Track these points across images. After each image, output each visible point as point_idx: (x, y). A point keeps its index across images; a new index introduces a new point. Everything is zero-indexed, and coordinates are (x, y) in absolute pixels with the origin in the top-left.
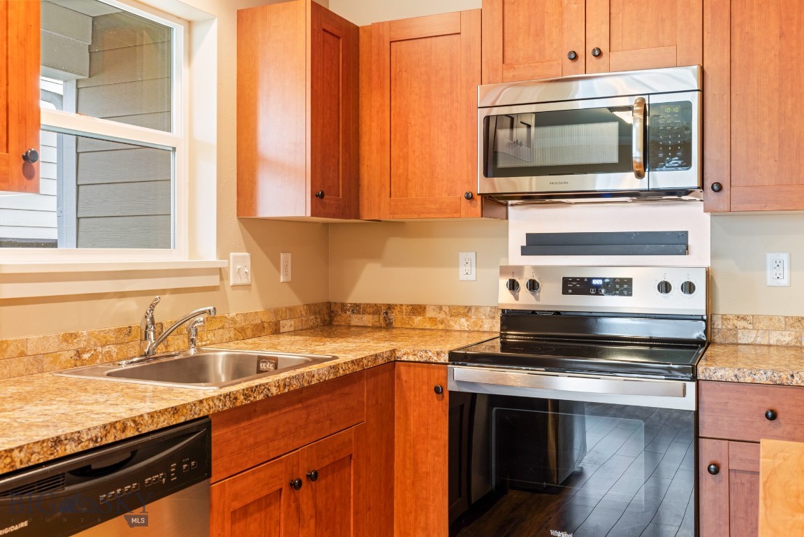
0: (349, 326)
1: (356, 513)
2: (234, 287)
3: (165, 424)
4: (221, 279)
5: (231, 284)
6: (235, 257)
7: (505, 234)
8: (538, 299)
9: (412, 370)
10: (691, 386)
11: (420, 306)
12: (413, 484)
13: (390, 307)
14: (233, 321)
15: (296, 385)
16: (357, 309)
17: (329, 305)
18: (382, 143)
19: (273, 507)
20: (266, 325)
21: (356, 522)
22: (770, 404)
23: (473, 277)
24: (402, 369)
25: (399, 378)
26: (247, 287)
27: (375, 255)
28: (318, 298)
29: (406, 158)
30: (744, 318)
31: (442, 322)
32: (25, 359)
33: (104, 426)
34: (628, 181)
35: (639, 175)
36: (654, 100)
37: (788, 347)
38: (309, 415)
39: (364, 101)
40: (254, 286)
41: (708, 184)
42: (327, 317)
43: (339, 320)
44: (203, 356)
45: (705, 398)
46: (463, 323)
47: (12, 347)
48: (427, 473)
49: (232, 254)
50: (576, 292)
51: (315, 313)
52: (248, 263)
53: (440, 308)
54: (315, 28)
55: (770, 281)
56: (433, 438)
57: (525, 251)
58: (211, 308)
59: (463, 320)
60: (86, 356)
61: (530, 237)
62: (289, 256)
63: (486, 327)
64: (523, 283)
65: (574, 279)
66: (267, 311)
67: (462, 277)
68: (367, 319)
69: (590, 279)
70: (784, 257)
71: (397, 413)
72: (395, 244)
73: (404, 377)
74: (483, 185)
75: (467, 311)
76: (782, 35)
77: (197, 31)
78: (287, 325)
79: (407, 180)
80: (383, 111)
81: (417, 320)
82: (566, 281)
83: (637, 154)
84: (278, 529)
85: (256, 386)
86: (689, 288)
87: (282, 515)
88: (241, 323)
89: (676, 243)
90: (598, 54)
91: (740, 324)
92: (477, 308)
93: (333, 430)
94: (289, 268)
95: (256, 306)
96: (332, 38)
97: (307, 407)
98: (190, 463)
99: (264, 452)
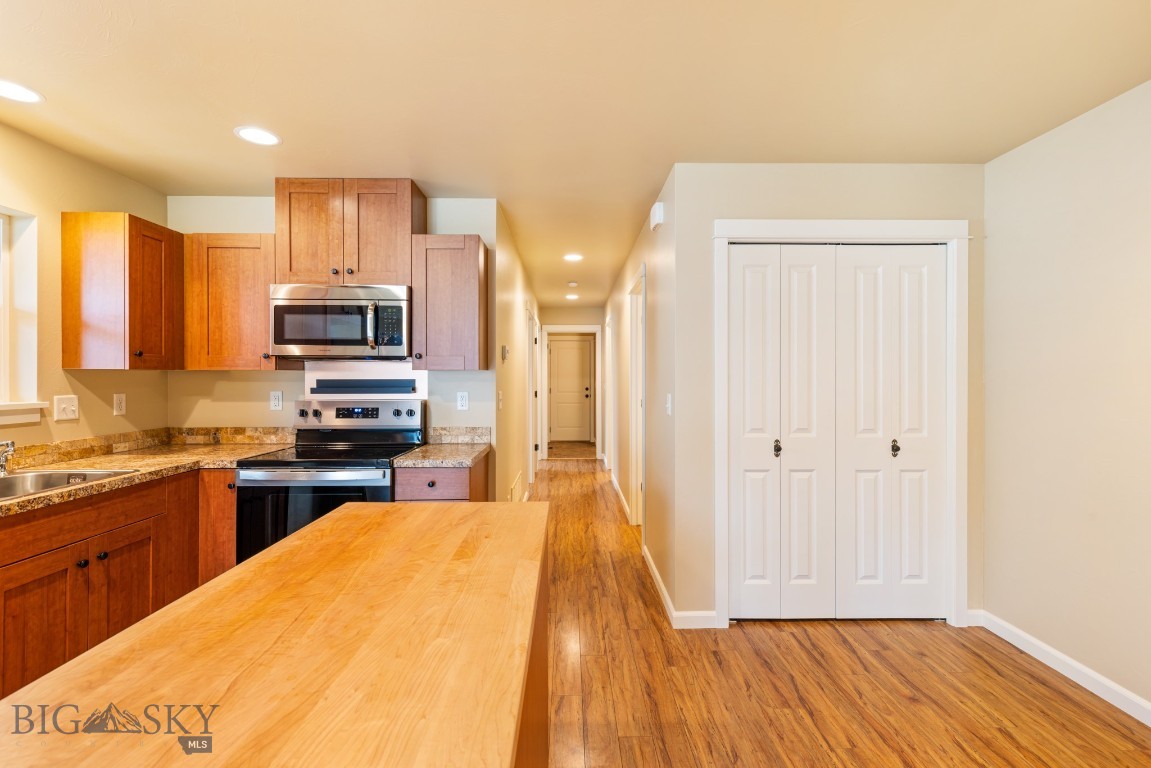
0: (185, 444)
1: (155, 576)
2: (58, 422)
4: (42, 416)
5: (56, 418)
6: (59, 400)
7: (303, 379)
8: (320, 422)
9: (212, 474)
10: (388, 472)
11: (241, 428)
12: (213, 551)
13: (218, 430)
14: (58, 447)
15: (82, 494)
16: (191, 431)
17: (167, 430)
18: (202, 317)
19: (58, 583)
20: (96, 448)
21: (155, 584)
22: (431, 478)
23: (280, 408)
24: (205, 474)
25: (203, 480)
26: (76, 421)
27: (207, 393)
28: (158, 424)
29: (220, 329)
30: (445, 429)
31: (258, 439)
34: (366, 350)
35: (373, 348)
36: (381, 303)
37: (467, 444)
38: (99, 514)
39: (188, 286)
40: (82, 419)
41: (414, 353)
42: (165, 439)
43: (178, 440)
44: (16, 478)
45: (398, 478)
46: (273, 439)
48: (224, 543)
49: (55, 397)
50: (345, 416)
51: (152, 436)
52: (76, 402)
53: (256, 429)
54: (134, 233)
55: (460, 408)
56: (228, 518)
57: (313, 391)
58: (9, 442)
59: (273, 437)
61: (319, 382)
62: (123, 396)
63: (289, 441)
64: (310, 413)
65: (344, 409)
66: (97, 437)
67: (273, 408)
68: (200, 439)
69: (353, 409)
70: (466, 394)
71: (201, 504)
72: (222, 386)
73: (206, 479)
74: (274, 350)
75: (276, 430)
76: (453, 273)
77: (17, 225)
78: (122, 447)
79: (221, 344)
80: (202, 295)
81: (239, 438)
82: (338, 410)
83: (370, 334)
84: (63, 598)
85: (34, 499)
86: (411, 413)
87: (68, 588)
88: (65, 448)
89: (408, 386)
90: (351, 272)
91: (443, 432)
92: (283, 428)
93: (129, 522)
94: (124, 404)
95: (85, 435)
96: (153, 241)
97: (98, 508)
99: (44, 545)
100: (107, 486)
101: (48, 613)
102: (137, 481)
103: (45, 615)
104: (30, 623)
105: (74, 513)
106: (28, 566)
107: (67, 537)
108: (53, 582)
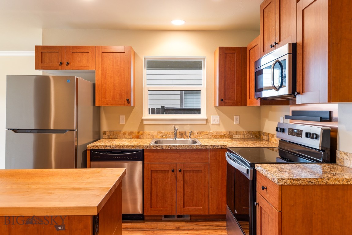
2: (212, 124)
3: (130, 148)
4: (206, 122)
7: (289, 110)
11: (273, 135)
13: (269, 134)
14: (212, 133)
16: (264, 134)
19: (167, 174)
20: (226, 135)
22: (266, 184)
26: (219, 125)
29: (252, 87)
30: (346, 154)
31: (277, 141)
32: (150, 135)
33: (116, 146)
38: (180, 156)
40: (221, 124)
43: (261, 137)
45: (257, 177)
47: (147, 133)
49: (212, 116)
50: (291, 134)
51: (252, 134)
52: (218, 118)
54: (221, 54)
60: (164, 137)
62: (238, 117)
66: (227, 131)
69: (294, 130)
78: (237, 136)
79: (252, 94)
81: (273, 139)
82: (289, 129)
87: (170, 176)
88: (214, 134)
90: (277, 44)
91: (345, 157)
93: (192, 162)
94: (238, 120)
95: (222, 130)
96: (231, 54)
97: (180, 154)
98: (136, 157)
99: (162, 161)
100: (182, 147)
101: (164, 182)
102: (195, 148)
103: (163, 182)
104: (159, 183)
105: (171, 153)
106: (157, 165)
107: (169, 160)
108: (165, 173)
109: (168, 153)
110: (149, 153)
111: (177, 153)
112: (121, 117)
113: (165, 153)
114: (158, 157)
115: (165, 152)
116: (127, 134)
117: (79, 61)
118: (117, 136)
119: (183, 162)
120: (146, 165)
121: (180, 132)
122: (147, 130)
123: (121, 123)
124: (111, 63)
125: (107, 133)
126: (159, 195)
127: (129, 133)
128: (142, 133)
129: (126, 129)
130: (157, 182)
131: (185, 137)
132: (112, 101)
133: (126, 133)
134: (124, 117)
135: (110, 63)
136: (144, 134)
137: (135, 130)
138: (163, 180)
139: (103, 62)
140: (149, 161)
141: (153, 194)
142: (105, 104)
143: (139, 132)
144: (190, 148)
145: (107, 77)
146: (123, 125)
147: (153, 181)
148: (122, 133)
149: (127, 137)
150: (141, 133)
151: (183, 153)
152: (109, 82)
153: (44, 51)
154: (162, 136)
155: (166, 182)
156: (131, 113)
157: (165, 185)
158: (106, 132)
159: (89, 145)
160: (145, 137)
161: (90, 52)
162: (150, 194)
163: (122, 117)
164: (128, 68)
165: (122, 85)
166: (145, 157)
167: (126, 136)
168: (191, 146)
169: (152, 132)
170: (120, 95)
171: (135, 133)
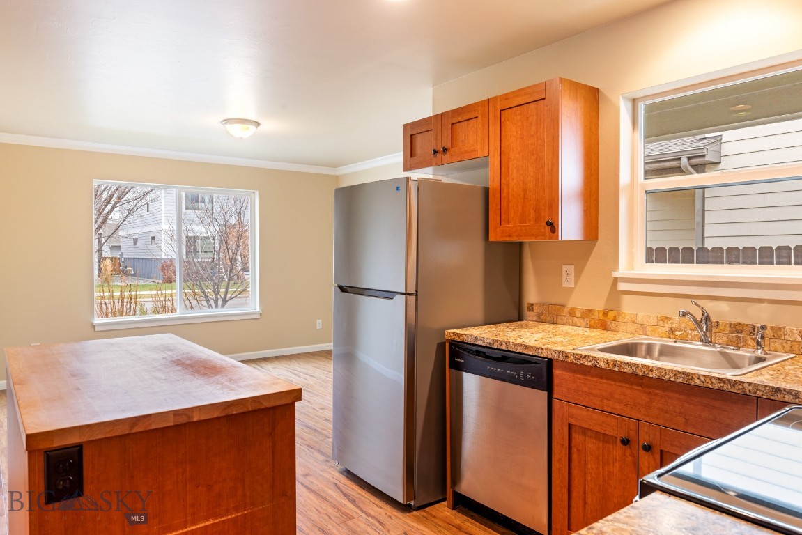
3: (521, 351)
32: (636, 325)
38: (651, 400)
47: (628, 317)
60: (678, 333)
85: (585, 356)
97: (649, 393)
98: (531, 376)
99: (598, 403)
101: (603, 468)
103: (601, 468)
104: (589, 466)
105: (624, 385)
106: (584, 413)
107: (618, 406)
108: (608, 442)
109: (613, 383)
110: (564, 373)
111: (640, 388)
112: (565, 268)
113: (604, 381)
114: (586, 389)
115: (607, 379)
116: (578, 314)
117: (462, 141)
118: (555, 318)
119: (661, 422)
120: (556, 403)
121: (731, 324)
122: (629, 307)
123: (565, 285)
124: (519, 132)
125: (535, 308)
126: (589, 501)
127: (582, 313)
128: (615, 317)
129: (577, 301)
130: (586, 464)
131: (750, 342)
132: (519, 228)
133: (575, 313)
134: (572, 268)
135: (517, 132)
136: (620, 319)
137: (599, 305)
138: (601, 463)
139: (503, 133)
140: (565, 396)
141: (574, 494)
142: (506, 236)
143: (605, 313)
144: (681, 380)
145: (510, 169)
146: (571, 290)
147: (575, 456)
148: (566, 310)
149: (579, 324)
150: (611, 315)
151: (658, 392)
152: (515, 181)
153: (415, 132)
154: (672, 331)
155: (609, 472)
156: (588, 259)
157: (606, 479)
158: (532, 305)
159: (450, 331)
160: (622, 328)
161: (480, 116)
162: (565, 490)
163: (568, 269)
164: (553, 137)
165: (540, 185)
166: (556, 381)
167: (575, 319)
168: (684, 373)
169: (641, 316)
170: (535, 211)
171: (596, 314)
